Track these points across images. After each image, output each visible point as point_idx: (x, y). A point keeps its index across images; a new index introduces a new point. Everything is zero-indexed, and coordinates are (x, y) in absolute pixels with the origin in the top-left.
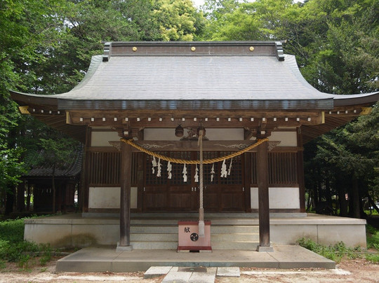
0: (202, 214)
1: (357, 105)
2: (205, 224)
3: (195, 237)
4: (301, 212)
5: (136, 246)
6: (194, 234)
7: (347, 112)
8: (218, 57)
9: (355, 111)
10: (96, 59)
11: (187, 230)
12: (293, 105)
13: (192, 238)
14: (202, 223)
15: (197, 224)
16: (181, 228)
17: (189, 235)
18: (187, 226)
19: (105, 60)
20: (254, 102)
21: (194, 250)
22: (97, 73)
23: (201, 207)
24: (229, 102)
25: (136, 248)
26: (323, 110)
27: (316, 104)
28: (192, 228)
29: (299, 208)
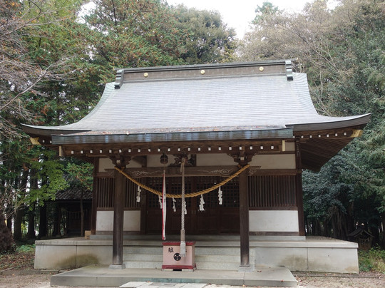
0: (183, 236)
1: (348, 127)
2: (187, 245)
3: (177, 257)
4: (300, 235)
5: (129, 265)
6: (177, 254)
7: (336, 135)
8: (227, 80)
9: (345, 134)
10: (110, 86)
11: (171, 250)
12: (255, 135)
13: (175, 258)
14: (183, 243)
15: (179, 245)
16: (166, 248)
17: (173, 254)
18: (171, 247)
19: (117, 87)
20: (219, 133)
21: (177, 269)
22: (108, 101)
23: (183, 229)
24: (197, 134)
25: (129, 267)
26: (283, 139)
27: (277, 134)
28: (175, 249)
29: (298, 230)
